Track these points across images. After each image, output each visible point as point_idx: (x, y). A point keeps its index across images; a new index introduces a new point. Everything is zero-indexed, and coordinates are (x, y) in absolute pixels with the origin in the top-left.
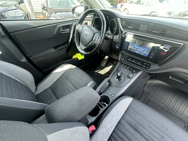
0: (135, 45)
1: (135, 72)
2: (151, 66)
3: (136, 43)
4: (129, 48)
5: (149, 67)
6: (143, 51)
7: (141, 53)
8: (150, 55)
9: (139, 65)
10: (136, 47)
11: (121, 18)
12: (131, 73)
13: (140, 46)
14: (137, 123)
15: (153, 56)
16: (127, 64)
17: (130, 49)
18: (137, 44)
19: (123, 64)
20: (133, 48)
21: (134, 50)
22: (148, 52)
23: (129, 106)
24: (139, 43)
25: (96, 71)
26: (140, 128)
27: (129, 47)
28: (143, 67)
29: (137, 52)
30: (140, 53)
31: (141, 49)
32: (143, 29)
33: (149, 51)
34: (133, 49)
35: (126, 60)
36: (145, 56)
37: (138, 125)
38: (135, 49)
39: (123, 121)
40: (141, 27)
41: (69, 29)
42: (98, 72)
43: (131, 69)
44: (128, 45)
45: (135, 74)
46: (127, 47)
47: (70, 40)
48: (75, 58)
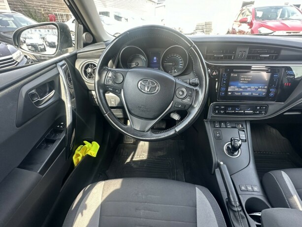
0: (239, 84)
2: (270, 107)
3: (242, 79)
4: (230, 92)
5: (266, 110)
6: (256, 89)
7: (254, 94)
8: (268, 92)
9: (250, 114)
10: (242, 87)
12: (240, 132)
13: (249, 82)
15: (275, 92)
17: (232, 92)
18: (242, 81)
19: (214, 122)
20: (237, 89)
21: (241, 92)
22: (264, 89)
24: (246, 79)
27: (229, 90)
29: (247, 94)
30: (252, 94)
31: (252, 87)
32: (242, 55)
33: (266, 87)
34: (237, 92)
36: (261, 96)
38: (240, 90)
40: (239, 52)
41: (54, 91)
42: (134, 159)
43: (234, 125)
44: (227, 86)
45: (245, 130)
46: (227, 91)
47: (69, 120)
48: (80, 158)
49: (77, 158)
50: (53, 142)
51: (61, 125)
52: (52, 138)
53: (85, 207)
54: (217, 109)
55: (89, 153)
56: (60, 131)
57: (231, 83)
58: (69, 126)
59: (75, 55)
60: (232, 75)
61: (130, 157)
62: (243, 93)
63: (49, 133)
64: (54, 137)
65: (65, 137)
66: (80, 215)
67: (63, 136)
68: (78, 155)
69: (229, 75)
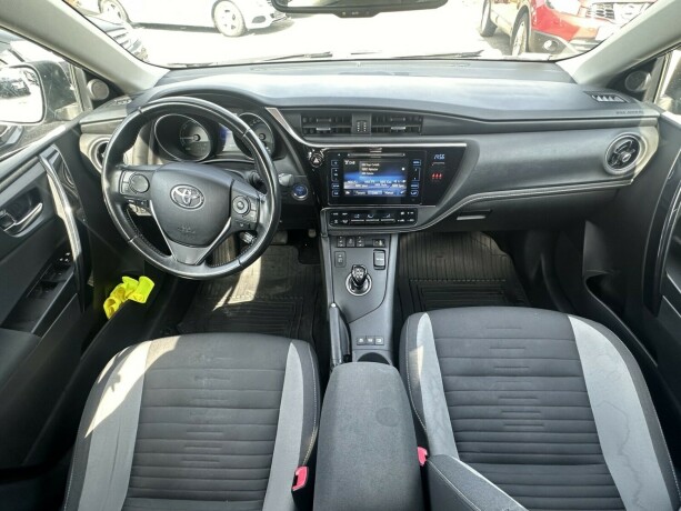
0: (361, 177)
1: (384, 243)
2: (420, 213)
3: (363, 169)
4: (347, 190)
5: (415, 217)
6: (388, 184)
7: (386, 193)
8: (409, 189)
9: (391, 224)
10: (366, 182)
11: (279, 107)
12: (377, 254)
13: (376, 174)
14: (475, 360)
15: (420, 189)
16: (352, 233)
17: (351, 190)
18: (365, 171)
19: (338, 237)
20: (358, 186)
21: (366, 190)
22: (402, 183)
23: (435, 338)
24: (370, 169)
25: (220, 304)
26: (486, 364)
27: (345, 187)
28: (401, 224)
29: (375, 193)
30: (383, 193)
31: (382, 182)
32: (362, 127)
33: (404, 181)
34: (359, 190)
35: (347, 224)
36: (398, 195)
37: (479, 360)
38: (365, 186)
39: (452, 379)
40: (356, 123)
41: (41, 205)
42: (230, 302)
43: (369, 243)
44: (341, 181)
45: (387, 250)
46: (342, 190)
47: (76, 249)
48: (116, 307)
49: (112, 306)
50: (53, 286)
51: (65, 257)
52: (51, 280)
53: (118, 379)
54: (336, 218)
55: (131, 298)
56: (65, 268)
57: (346, 176)
58: (78, 259)
59: (78, 126)
60: (347, 162)
61: (224, 298)
62: (370, 192)
63: (46, 272)
64: (55, 277)
65: (73, 277)
66: (110, 388)
67: (70, 275)
68: (112, 302)
69: (341, 163)
